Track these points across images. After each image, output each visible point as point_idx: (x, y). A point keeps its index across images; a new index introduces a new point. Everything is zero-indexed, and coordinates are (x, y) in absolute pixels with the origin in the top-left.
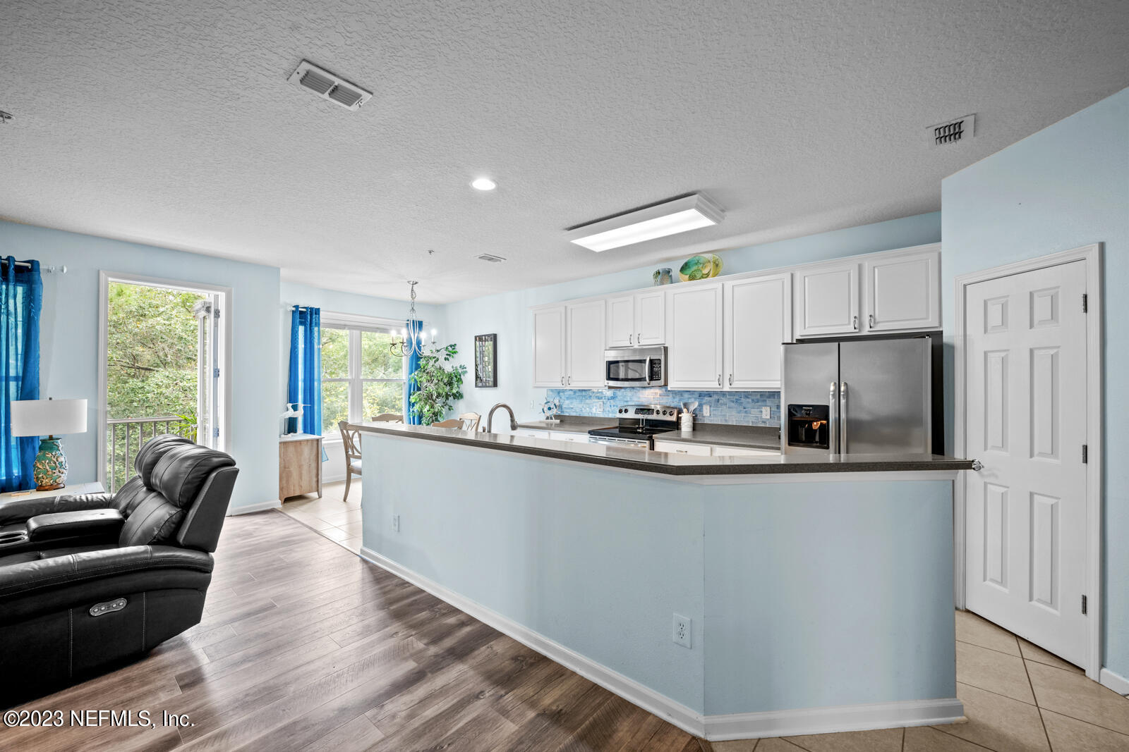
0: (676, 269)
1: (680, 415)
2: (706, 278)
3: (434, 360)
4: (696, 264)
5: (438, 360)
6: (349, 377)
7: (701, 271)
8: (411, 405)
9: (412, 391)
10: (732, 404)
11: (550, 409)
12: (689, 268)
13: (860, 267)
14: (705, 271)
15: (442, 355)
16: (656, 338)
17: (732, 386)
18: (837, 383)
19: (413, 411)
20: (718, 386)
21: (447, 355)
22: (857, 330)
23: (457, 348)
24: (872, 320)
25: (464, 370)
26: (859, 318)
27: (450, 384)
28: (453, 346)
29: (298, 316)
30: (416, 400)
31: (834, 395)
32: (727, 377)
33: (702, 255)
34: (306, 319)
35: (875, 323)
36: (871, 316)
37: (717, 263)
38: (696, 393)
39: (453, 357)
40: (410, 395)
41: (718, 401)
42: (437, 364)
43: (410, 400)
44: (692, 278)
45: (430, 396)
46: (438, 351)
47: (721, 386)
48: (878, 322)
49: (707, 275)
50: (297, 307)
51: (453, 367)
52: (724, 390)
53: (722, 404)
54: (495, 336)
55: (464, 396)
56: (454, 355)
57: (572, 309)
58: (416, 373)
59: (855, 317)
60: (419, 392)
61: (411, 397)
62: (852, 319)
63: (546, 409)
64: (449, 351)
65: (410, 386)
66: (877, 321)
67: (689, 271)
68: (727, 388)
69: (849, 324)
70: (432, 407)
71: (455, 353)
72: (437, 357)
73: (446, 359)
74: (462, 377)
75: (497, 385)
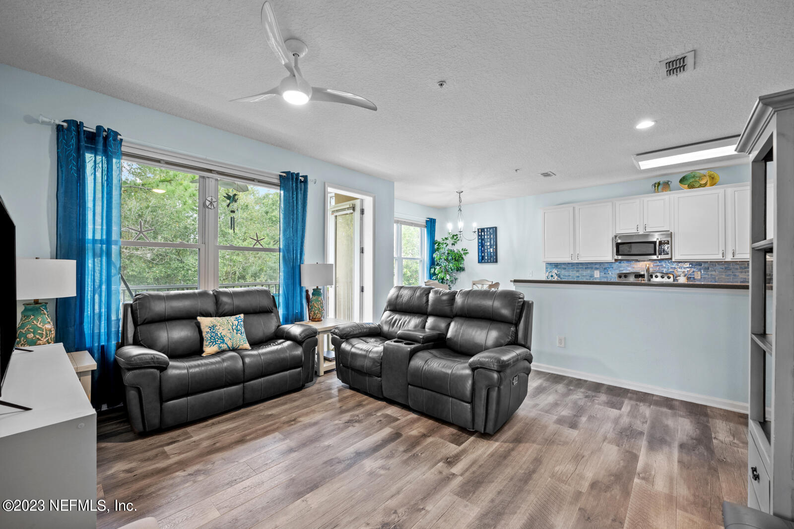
0: (674, 181)
2: (704, 186)
3: (445, 244)
4: (693, 177)
7: (699, 182)
12: (687, 180)
14: (703, 182)
15: (450, 242)
16: (660, 227)
17: (734, 258)
21: (453, 241)
25: (466, 252)
32: (729, 251)
33: (698, 171)
37: (713, 176)
39: (457, 243)
40: (431, 269)
42: (447, 247)
44: (691, 186)
46: (447, 239)
47: (724, 258)
49: (705, 185)
51: (457, 250)
52: (726, 260)
54: (496, 228)
55: (465, 269)
57: (579, 209)
65: (430, 263)
67: (688, 183)
68: (729, 258)
72: (447, 242)
73: (453, 244)
74: (464, 256)
75: (496, 262)
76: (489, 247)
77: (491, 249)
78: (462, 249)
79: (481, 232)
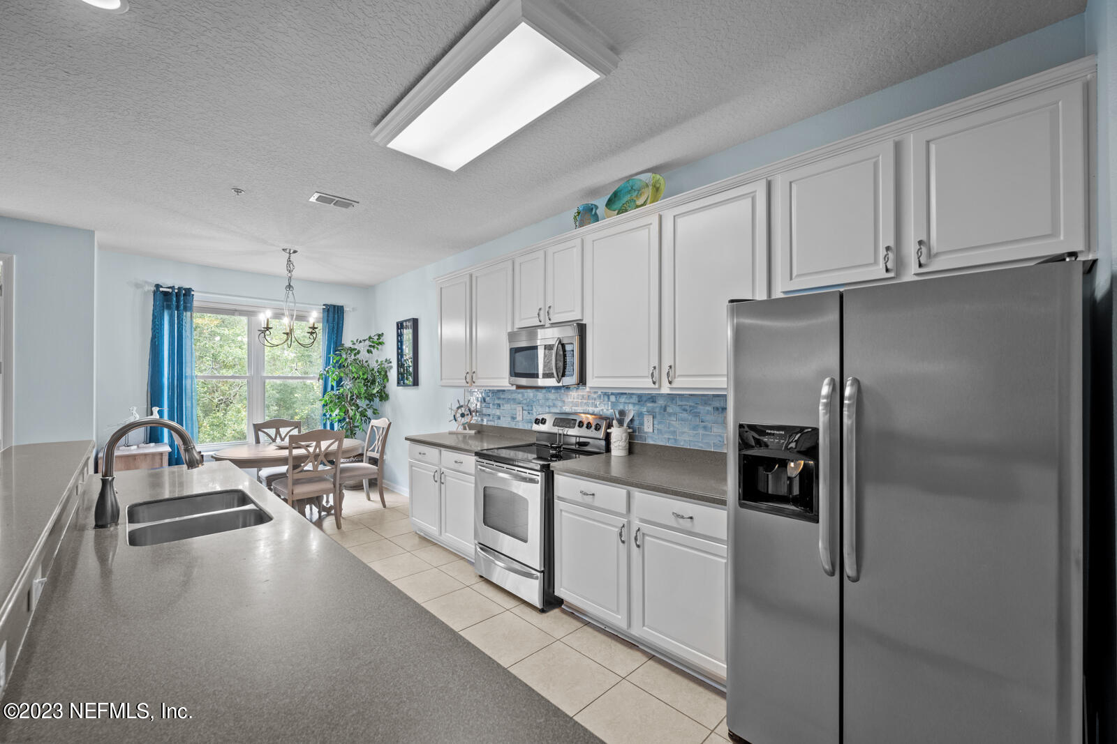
0: (601, 203)
1: (608, 431)
3: (354, 352)
4: (629, 192)
5: (359, 352)
6: (247, 375)
7: (635, 201)
10: (685, 415)
11: (463, 415)
12: (619, 199)
13: (898, 148)
15: (363, 348)
16: (571, 311)
17: (674, 385)
18: (837, 379)
20: (653, 386)
21: (370, 346)
22: (891, 275)
24: (924, 249)
25: (390, 364)
26: (896, 249)
28: (380, 336)
29: (160, 297)
31: (829, 406)
32: (665, 369)
33: (638, 177)
34: (171, 300)
35: (930, 256)
36: (920, 243)
37: (658, 185)
38: (634, 397)
39: (378, 349)
41: (665, 410)
42: (359, 358)
44: (622, 211)
46: (360, 342)
47: (657, 386)
48: (937, 255)
50: (158, 286)
51: (377, 362)
53: (670, 415)
54: (416, 321)
55: (390, 396)
56: (380, 347)
57: (477, 277)
59: (888, 249)
62: (882, 252)
63: (458, 415)
64: (373, 342)
66: (934, 250)
67: (618, 205)
68: (666, 389)
69: (876, 262)
71: (380, 343)
72: (359, 348)
73: (369, 352)
75: (416, 383)
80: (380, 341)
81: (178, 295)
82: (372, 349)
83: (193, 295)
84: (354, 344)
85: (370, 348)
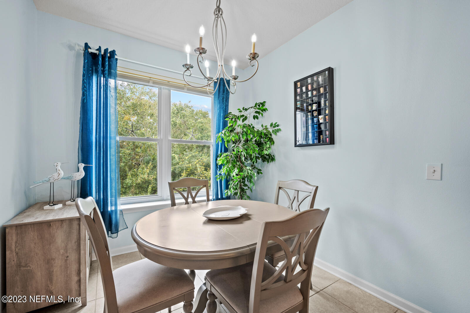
3: (242, 118)
5: (246, 118)
8: (218, 167)
9: (219, 153)
15: (251, 113)
19: (220, 174)
21: (256, 112)
23: (267, 106)
25: (276, 128)
27: (259, 144)
28: (263, 104)
29: (90, 58)
30: (223, 162)
34: (98, 63)
39: (262, 115)
40: (217, 157)
42: (246, 122)
43: (218, 162)
45: (238, 157)
46: (246, 110)
50: (87, 48)
51: (262, 126)
55: (276, 158)
58: (223, 132)
60: (226, 154)
61: (218, 159)
64: (258, 109)
65: (218, 145)
70: (241, 170)
71: (264, 110)
72: (245, 115)
73: (255, 117)
74: (273, 136)
75: (332, 142)
76: (315, 114)
77: (320, 117)
78: (271, 125)
79: (301, 88)
80: (264, 108)
81: (104, 57)
82: (258, 115)
83: (117, 59)
84: (241, 111)
85: (256, 114)
